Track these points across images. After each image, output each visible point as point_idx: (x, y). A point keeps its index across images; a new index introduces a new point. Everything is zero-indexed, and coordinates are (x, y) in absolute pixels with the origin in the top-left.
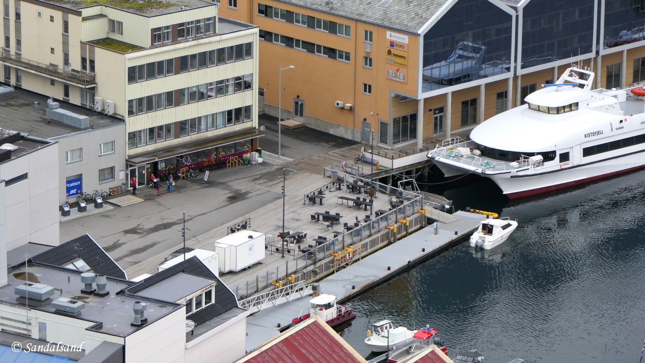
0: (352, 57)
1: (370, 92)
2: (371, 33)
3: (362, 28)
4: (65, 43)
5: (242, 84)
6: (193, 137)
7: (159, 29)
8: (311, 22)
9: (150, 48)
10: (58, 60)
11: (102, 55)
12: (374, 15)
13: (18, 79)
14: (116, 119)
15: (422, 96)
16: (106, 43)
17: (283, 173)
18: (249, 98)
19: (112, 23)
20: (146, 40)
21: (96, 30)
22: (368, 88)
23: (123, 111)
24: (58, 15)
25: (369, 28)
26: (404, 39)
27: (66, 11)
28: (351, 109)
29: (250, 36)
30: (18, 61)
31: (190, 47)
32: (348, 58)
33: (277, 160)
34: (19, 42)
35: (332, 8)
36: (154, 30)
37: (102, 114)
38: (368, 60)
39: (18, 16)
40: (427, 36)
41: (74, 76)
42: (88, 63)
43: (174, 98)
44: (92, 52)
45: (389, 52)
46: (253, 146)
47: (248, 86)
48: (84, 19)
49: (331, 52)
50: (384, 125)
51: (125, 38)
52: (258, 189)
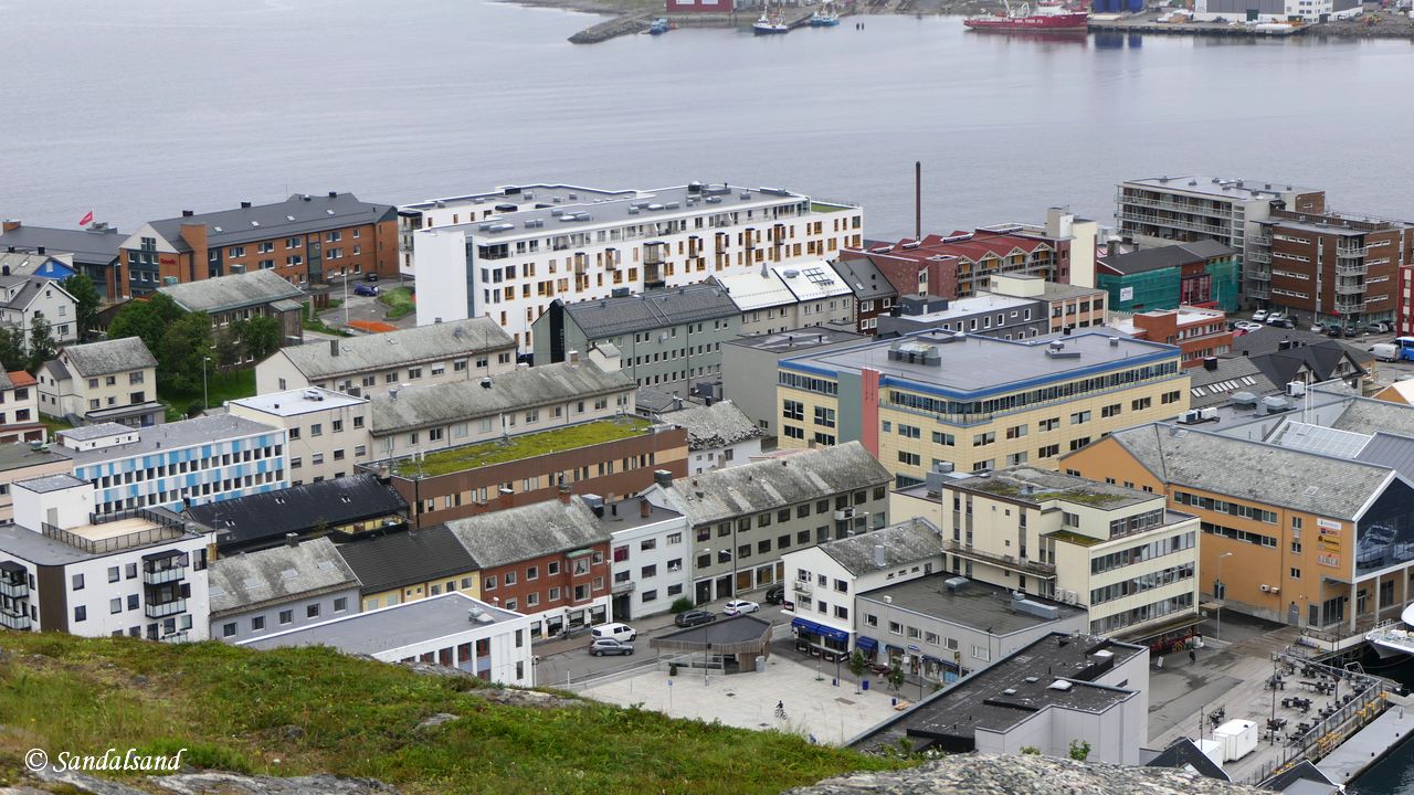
0: (1279, 542)
1: (1298, 576)
2: (1300, 520)
3: (1289, 516)
4: (1022, 536)
5: (1185, 573)
6: (1144, 624)
7: (1116, 522)
8: (1233, 509)
9: (1110, 540)
10: (1014, 552)
11: (1061, 547)
12: (1302, 501)
13: (968, 569)
14: (1079, 609)
15: (1356, 580)
16: (1062, 535)
17: (1227, 657)
18: (1191, 585)
19: (1067, 516)
20: (1105, 533)
21: (1052, 523)
22: (1296, 573)
23: (1085, 600)
24: (1015, 510)
25: (1298, 515)
26: (1338, 526)
27: (1023, 505)
28: (1278, 593)
29: (1193, 525)
30: (969, 550)
31: (1144, 538)
32: (1274, 543)
33: (1219, 645)
34: (969, 535)
35: (1256, 496)
36: (1112, 523)
37: (1063, 604)
38: (1297, 546)
39: (969, 510)
40: (1359, 523)
41: (1032, 568)
42: (1048, 554)
43: (1127, 588)
44: (1052, 545)
45: (1320, 539)
46: (1194, 632)
47: (1190, 573)
48: (1044, 513)
49: (1256, 538)
50: (1314, 610)
51: (1081, 530)
52: (1213, 673)
